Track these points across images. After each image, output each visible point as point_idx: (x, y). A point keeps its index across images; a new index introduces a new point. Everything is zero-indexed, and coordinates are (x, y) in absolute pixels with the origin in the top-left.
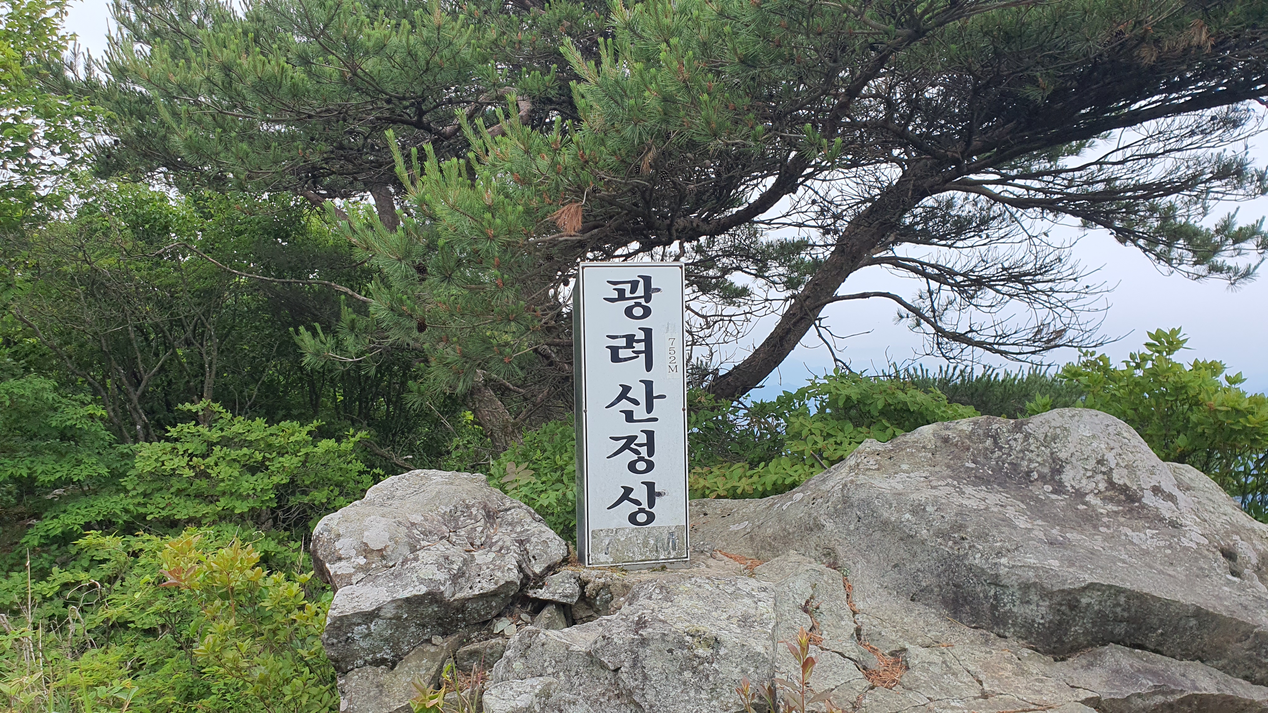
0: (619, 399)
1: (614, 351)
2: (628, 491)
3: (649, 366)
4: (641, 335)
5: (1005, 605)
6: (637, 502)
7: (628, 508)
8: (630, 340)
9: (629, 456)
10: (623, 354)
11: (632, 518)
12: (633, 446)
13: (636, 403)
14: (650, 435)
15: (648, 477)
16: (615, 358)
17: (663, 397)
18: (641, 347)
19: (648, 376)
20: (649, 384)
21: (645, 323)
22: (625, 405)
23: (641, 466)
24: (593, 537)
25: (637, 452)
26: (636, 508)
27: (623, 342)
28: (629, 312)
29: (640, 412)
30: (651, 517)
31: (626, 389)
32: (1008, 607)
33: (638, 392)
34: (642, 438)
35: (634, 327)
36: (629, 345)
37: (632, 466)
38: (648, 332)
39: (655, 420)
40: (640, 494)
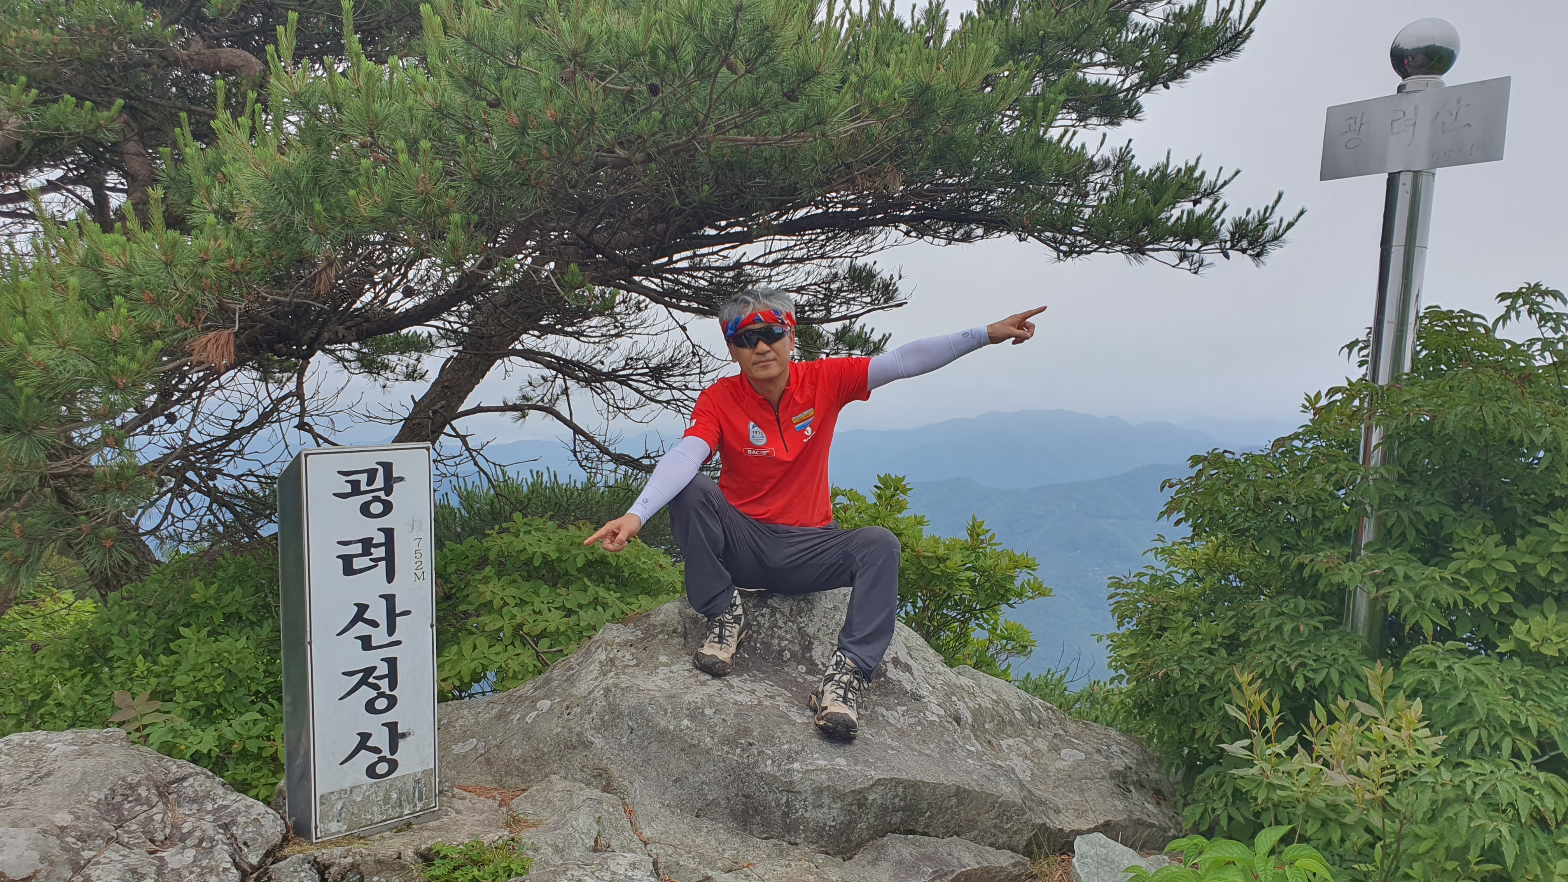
0: (353, 623)
1: (347, 560)
2: (365, 737)
3: (390, 577)
4: (380, 538)
5: (797, 812)
6: (376, 750)
7: (366, 758)
8: (367, 544)
9: (367, 693)
10: (358, 563)
11: (371, 771)
12: (371, 680)
13: (374, 624)
14: (392, 663)
15: (389, 717)
16: (349, 570)
17: (407, 613)
18: (380, 552)
19: (388, 589)
20: (390, 599)
21: (385, 523)
22: (362, 629)
23: (381, 704)
24: (322, 804)
25: (376, 687)
26: (374, 757)
27: (357, 549)
28: (365, 510)
29: (379, 636)
30: (393, 766)
31: (362, 608)
32: (799, 814)
33: (377, 611)
34: (383, 669)
35: (371, 529)
36: (366, 552)
37: (370, 707)
38: (389, 533)
39: (398, 643)
40: (380, 739)
